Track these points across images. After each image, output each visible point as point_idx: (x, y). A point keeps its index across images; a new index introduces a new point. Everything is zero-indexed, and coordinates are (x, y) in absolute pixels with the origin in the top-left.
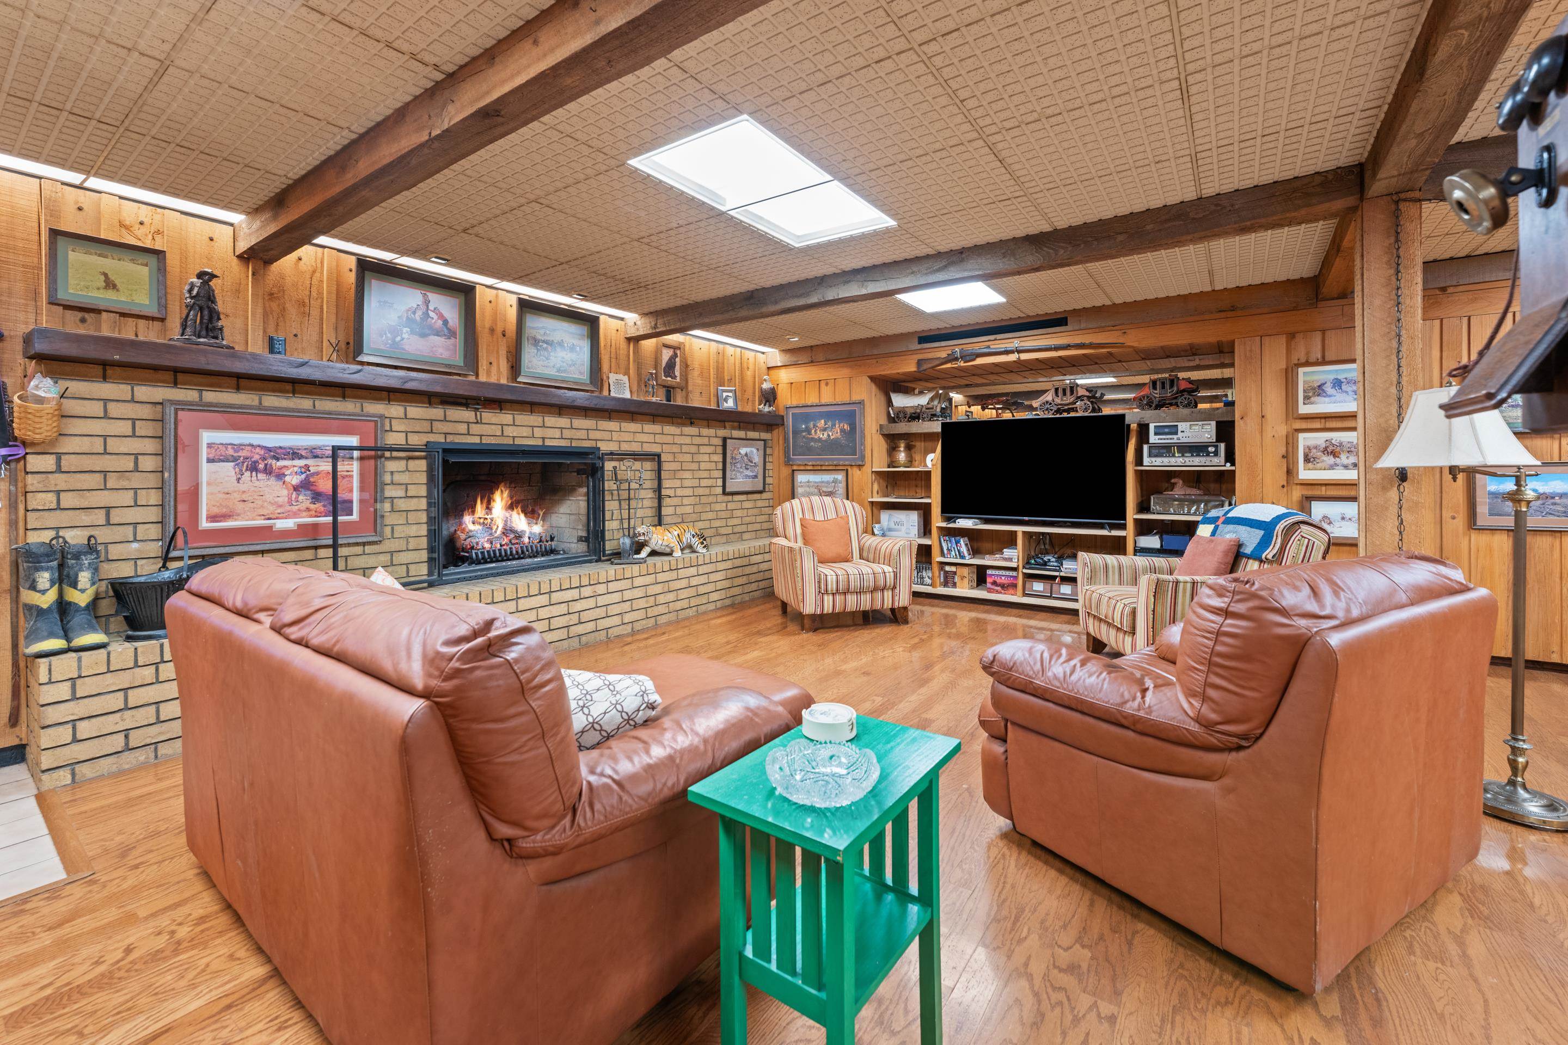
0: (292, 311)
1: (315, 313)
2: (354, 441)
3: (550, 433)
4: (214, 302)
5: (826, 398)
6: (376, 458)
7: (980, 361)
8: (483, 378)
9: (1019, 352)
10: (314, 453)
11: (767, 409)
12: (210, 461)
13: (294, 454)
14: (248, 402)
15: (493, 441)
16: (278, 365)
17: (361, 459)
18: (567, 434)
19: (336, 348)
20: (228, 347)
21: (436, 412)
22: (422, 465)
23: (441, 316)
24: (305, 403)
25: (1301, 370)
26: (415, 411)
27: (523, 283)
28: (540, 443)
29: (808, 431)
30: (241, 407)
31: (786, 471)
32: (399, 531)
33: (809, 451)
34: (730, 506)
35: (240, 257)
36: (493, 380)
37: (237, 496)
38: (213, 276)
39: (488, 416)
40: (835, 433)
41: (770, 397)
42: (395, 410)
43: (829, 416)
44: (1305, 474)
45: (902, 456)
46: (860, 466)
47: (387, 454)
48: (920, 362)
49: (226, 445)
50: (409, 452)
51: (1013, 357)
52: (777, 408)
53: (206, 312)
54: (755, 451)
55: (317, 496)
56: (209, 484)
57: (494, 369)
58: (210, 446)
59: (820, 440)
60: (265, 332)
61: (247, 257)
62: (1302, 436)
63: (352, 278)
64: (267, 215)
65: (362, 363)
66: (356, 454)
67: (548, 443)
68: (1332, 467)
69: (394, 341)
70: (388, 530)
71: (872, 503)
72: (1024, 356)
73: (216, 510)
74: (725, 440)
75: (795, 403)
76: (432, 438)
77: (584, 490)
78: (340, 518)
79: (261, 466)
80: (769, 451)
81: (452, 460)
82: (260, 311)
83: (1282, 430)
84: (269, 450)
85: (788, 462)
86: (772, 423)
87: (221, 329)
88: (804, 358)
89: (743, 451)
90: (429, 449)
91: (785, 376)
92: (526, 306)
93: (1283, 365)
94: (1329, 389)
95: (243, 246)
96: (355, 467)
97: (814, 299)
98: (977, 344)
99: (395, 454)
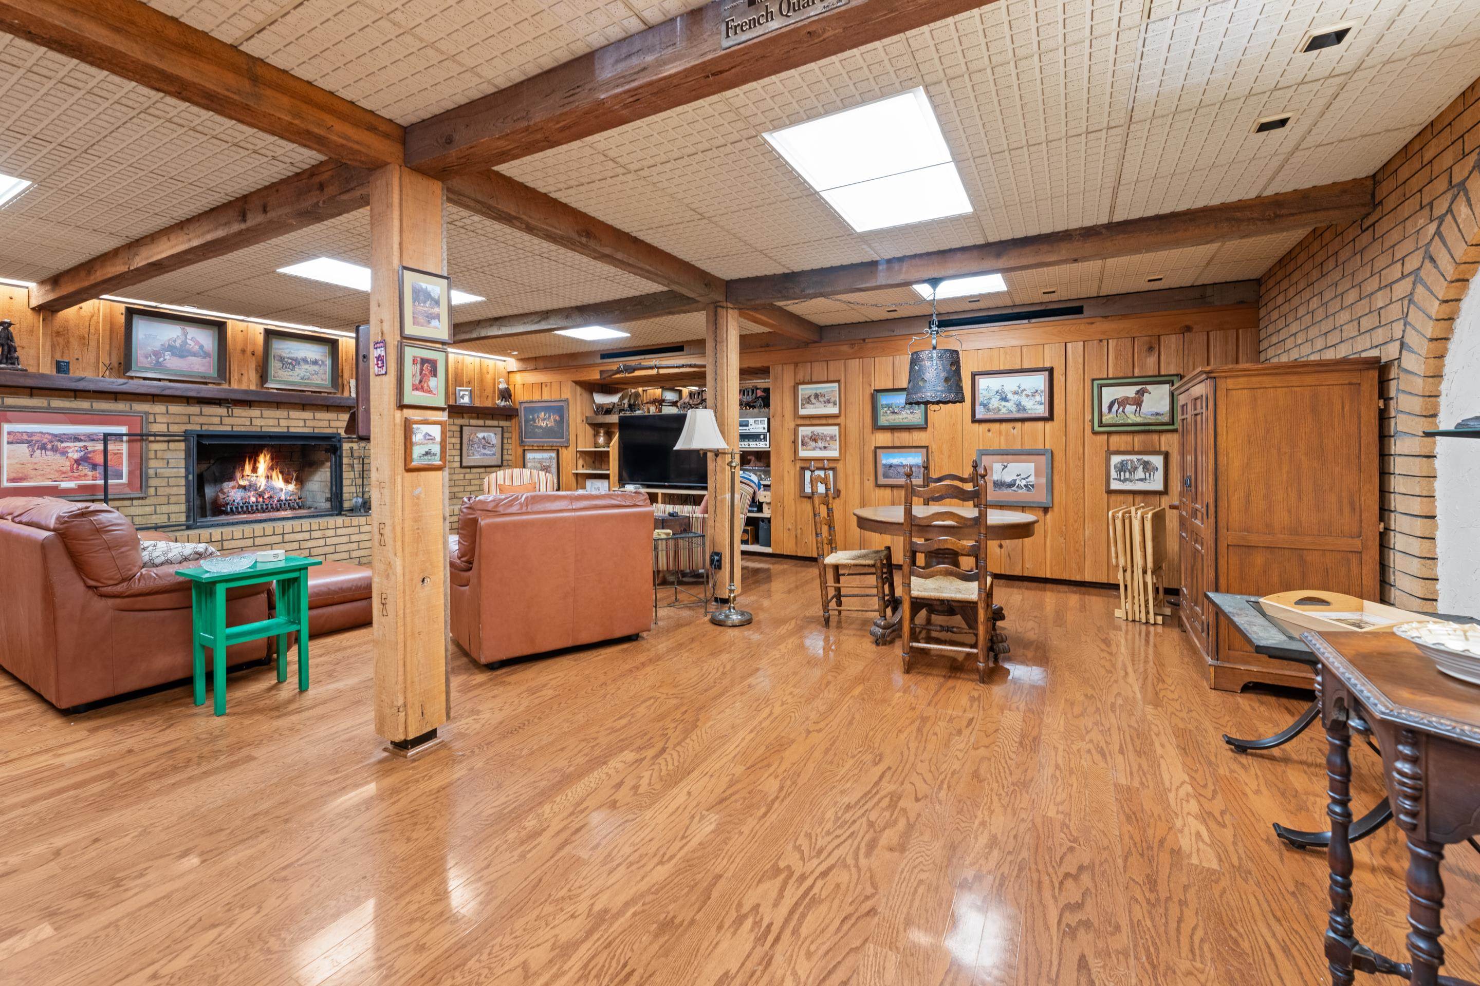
0: (75, 343)
1: (93, 343)
2: (123, 430)
3: (292, 423)
4: (12, 340)
5: (546, 397)
6: (141, 440)
7: (638, 373)
8: (235, 386)
9: (658, 368)
10: (91, 438)
11: (503, 404)
12: (9, 443)
13: (76, 439)
14: (40, 405)
15: (243, 429)
16: (62, 381)
17: (129, 441)
18: (309, 423)
19: (110, 368)
20: (22, 370)
21: (195, 409)
22: (182, 445)
23: (197, 343)
24: (85, 404)
25: (800, 387)
26: (174, 409)
27: (269, 318)
28: (285, 430)
29: (534, 420)
30: (33, 408)
31: (520, 451)
32: (161, 491)
33: (534, 435)
34: (467, 476)
35: (33, 309)
36: (244, 387)
37: (31, 466)
38: (10, 324)
39: (238, 411)
40: (550, 423)
41: (506, 394)
42: (159, 408)
43: (547, 409)
44: (803, 453)
45: (601, 440)
46: (567, 447)
47: (152, 438)
48: (601, 372)
49: (22, 433)
50: (169, 438)
51: (654, 372)
52: (514, 403)
53: (6, 348)
54: (492, 435)
55: (94, 467)
56: (8, 458)
57: (245, 379)
58: (9, 433)
59: (541, 427)
60: (52, 357)
61: (39, 309)
62: (801, 429)
63: (122, 319)
64: (48, 287)
65: (132, 378)
66: (125, 438)
67: (292, 430)
68: (814, 449)
69: (158, 362)
70: (152, 491)
71: (577, 474)
72: (662, 371)
73: (13, 475)
74: (461, 427)
75: (526, 399)
76: (189, 427)
77: (328, 464)
78: (110, 482)
79: (49, 446)
80: (506, 435)
81: (206, 442)
82: (48, 344)
83: (792, 425)
84: (56, 436)
85: (522, 442)
86: (509, 414)
87: (18, 358)
88: (531, 365)
89: (480, 435)
90: (186, 436)
91: (519, 379)
92: (270, 334)
93: (792, 384)
94: (812, 399)
95: (35, 303)
96: (124, 448)
97: (474, 335)
98: (633, 361)
99: (158, 438)
